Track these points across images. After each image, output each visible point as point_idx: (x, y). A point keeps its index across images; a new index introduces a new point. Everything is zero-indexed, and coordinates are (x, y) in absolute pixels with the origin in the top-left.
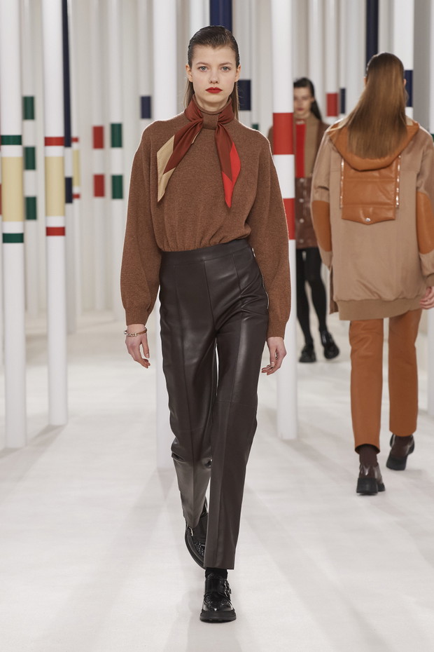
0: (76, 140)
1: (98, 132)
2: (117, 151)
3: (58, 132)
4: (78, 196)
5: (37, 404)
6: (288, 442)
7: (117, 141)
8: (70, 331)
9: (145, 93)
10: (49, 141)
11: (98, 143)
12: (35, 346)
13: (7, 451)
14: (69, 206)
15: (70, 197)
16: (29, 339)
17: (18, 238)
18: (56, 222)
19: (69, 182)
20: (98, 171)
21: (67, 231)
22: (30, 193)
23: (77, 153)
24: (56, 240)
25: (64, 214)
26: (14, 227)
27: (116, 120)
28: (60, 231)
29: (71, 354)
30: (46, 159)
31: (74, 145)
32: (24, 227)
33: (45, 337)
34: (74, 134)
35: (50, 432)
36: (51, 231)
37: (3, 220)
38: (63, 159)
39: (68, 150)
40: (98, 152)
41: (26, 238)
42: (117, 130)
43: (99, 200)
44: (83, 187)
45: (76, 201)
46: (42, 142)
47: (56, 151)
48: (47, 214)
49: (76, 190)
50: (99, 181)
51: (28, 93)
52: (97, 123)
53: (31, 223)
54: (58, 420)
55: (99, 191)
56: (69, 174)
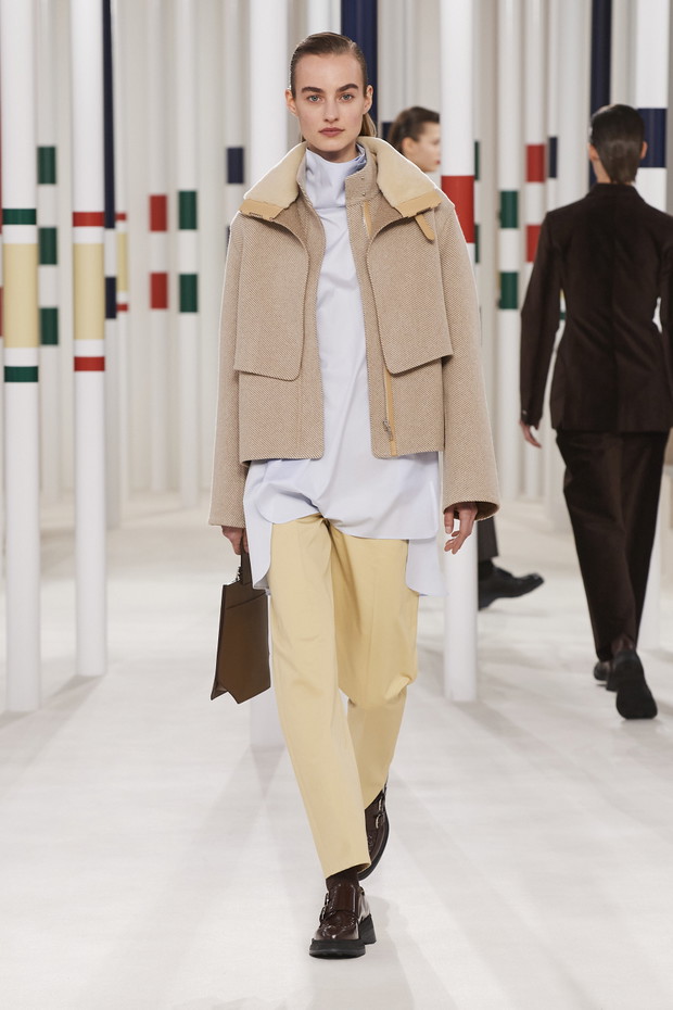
0: (123, 217)
1: (158, 205)
2: (187, 235)
3: (95, 204)
4: (125, 308)
5: (57, 642)
6: (462, 706)
7: (189, 220)
8: (111, 524)
9: (234, 143)
10: (79, 219)
11: (158, 222)
12: (56, 547)
13: (10, 717)
14: (110, 323)
15: (112, 309)
16: (45, 536)
17: (30, 374)
18: (90, 349)
19: (111, 285)
20: (158, 268)
21: (108, 364)
22: (48, 303)
23: (125, 237)
24: (90, 378)
25: (103, 336)
26: (22, 357)
27: (187, 185)
28: (98, 364)
29: (113, 562)
30: (75, 248)
31: (120, 225)
32: (39, 357)
33: (70, 534)
34: (119, 208)
35: (78, 686)
36: (81, 364)
37: (5, 345)
38: (102, 247)
39: (110, 233)
40: (158, 236)
41: (42, 374)
42: (188, 201)
43: (158, 314)
44: (134, 293)
45: (121, 315)
46: (69, 220)
47: (91, 235)
48: (75, 336)
49: (121, 298)
50: (159, 283)
51: (46, 142)
52: (157, 190)
53: (49, 350)
54: (91, 667)
55: (159, 300)
56: (110, 273)
